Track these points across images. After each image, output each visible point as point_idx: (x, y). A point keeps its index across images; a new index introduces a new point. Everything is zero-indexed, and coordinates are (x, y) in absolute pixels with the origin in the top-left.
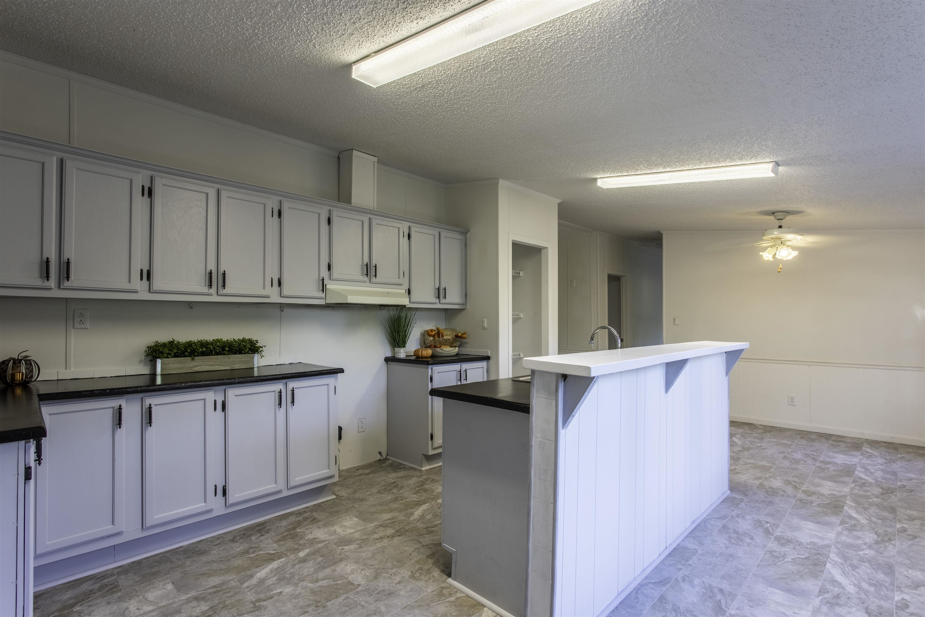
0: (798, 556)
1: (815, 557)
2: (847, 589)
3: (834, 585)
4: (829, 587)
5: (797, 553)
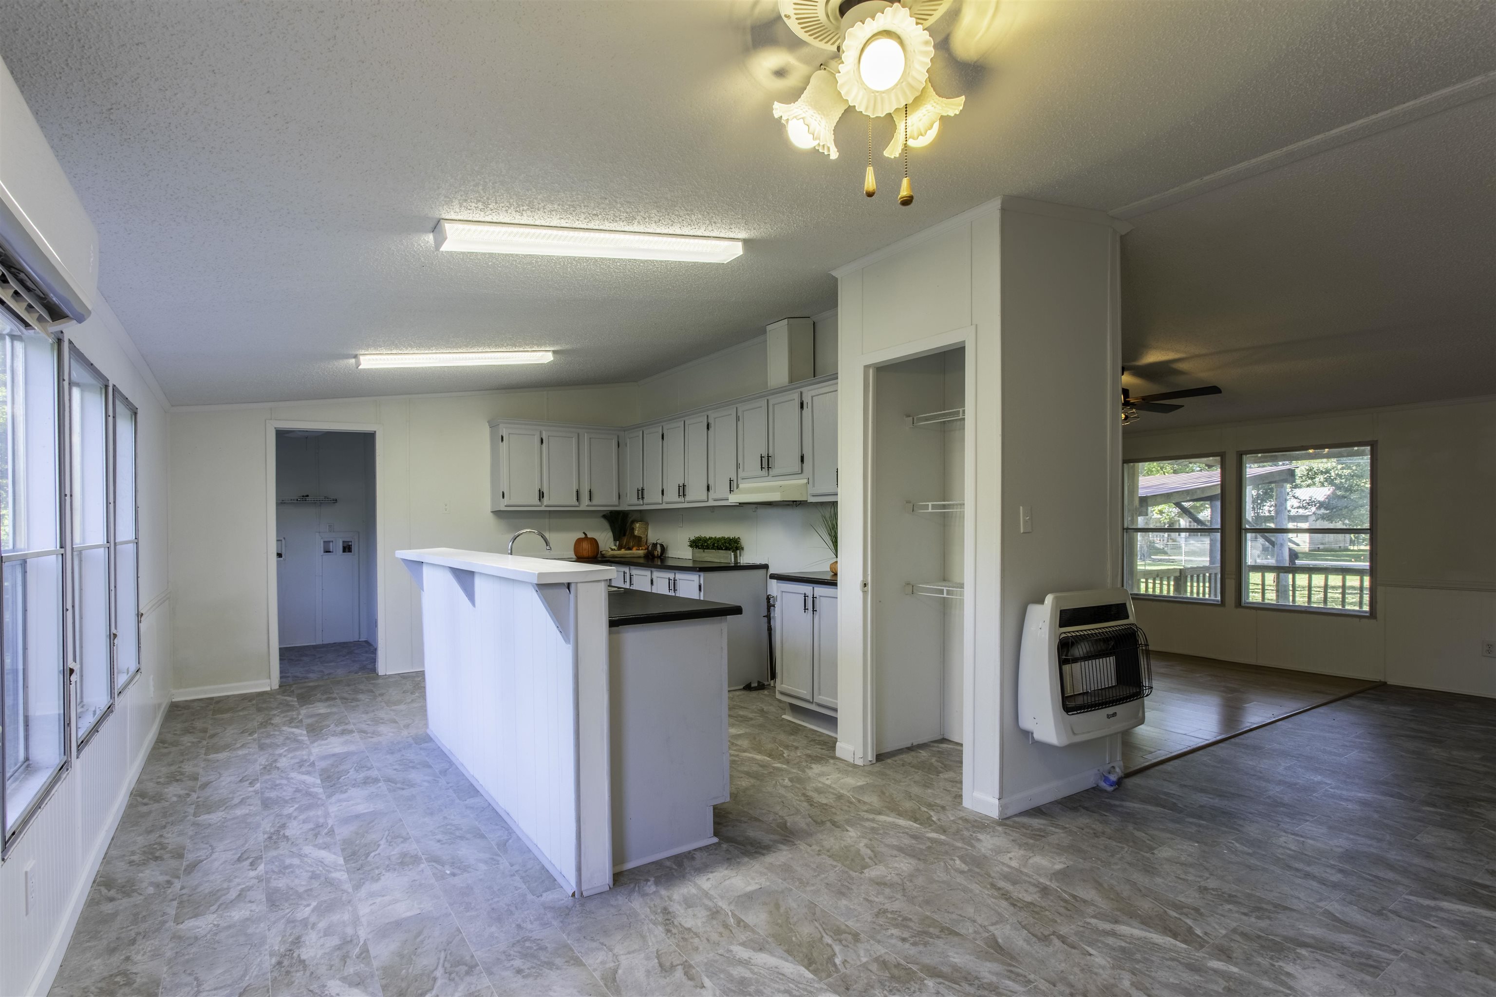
0: (377, 852)
1: (360, 862)
2: (311, 847)
3: (325, 843)
4: (328, 839)
5: (382, 854)
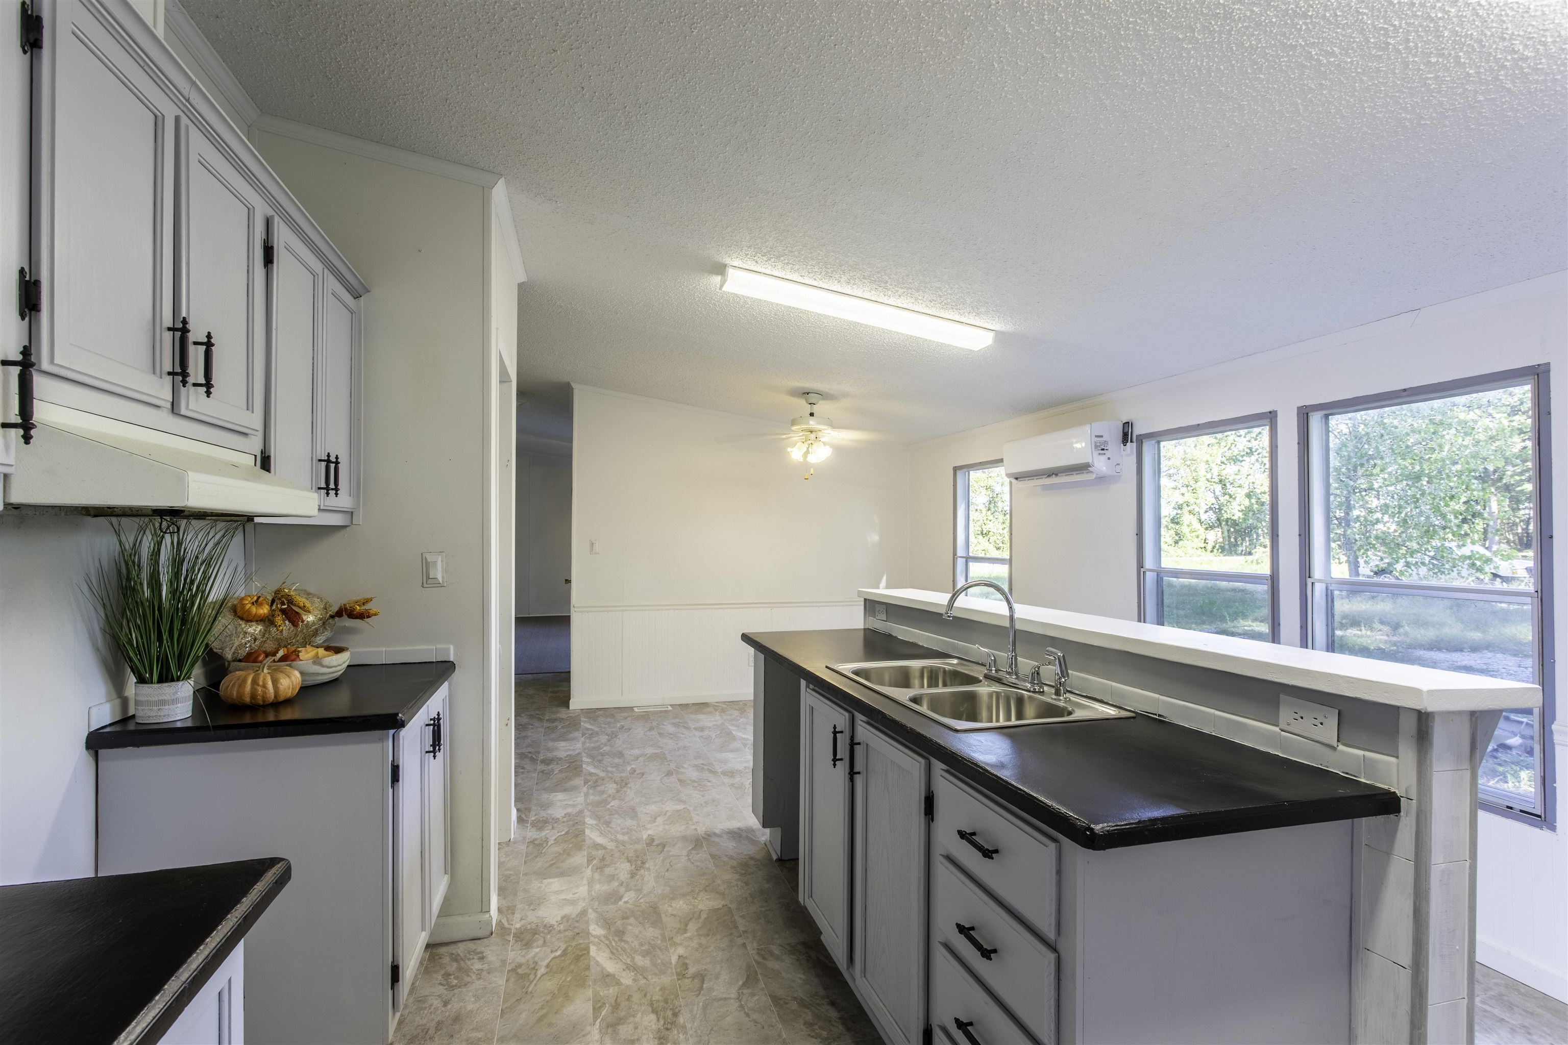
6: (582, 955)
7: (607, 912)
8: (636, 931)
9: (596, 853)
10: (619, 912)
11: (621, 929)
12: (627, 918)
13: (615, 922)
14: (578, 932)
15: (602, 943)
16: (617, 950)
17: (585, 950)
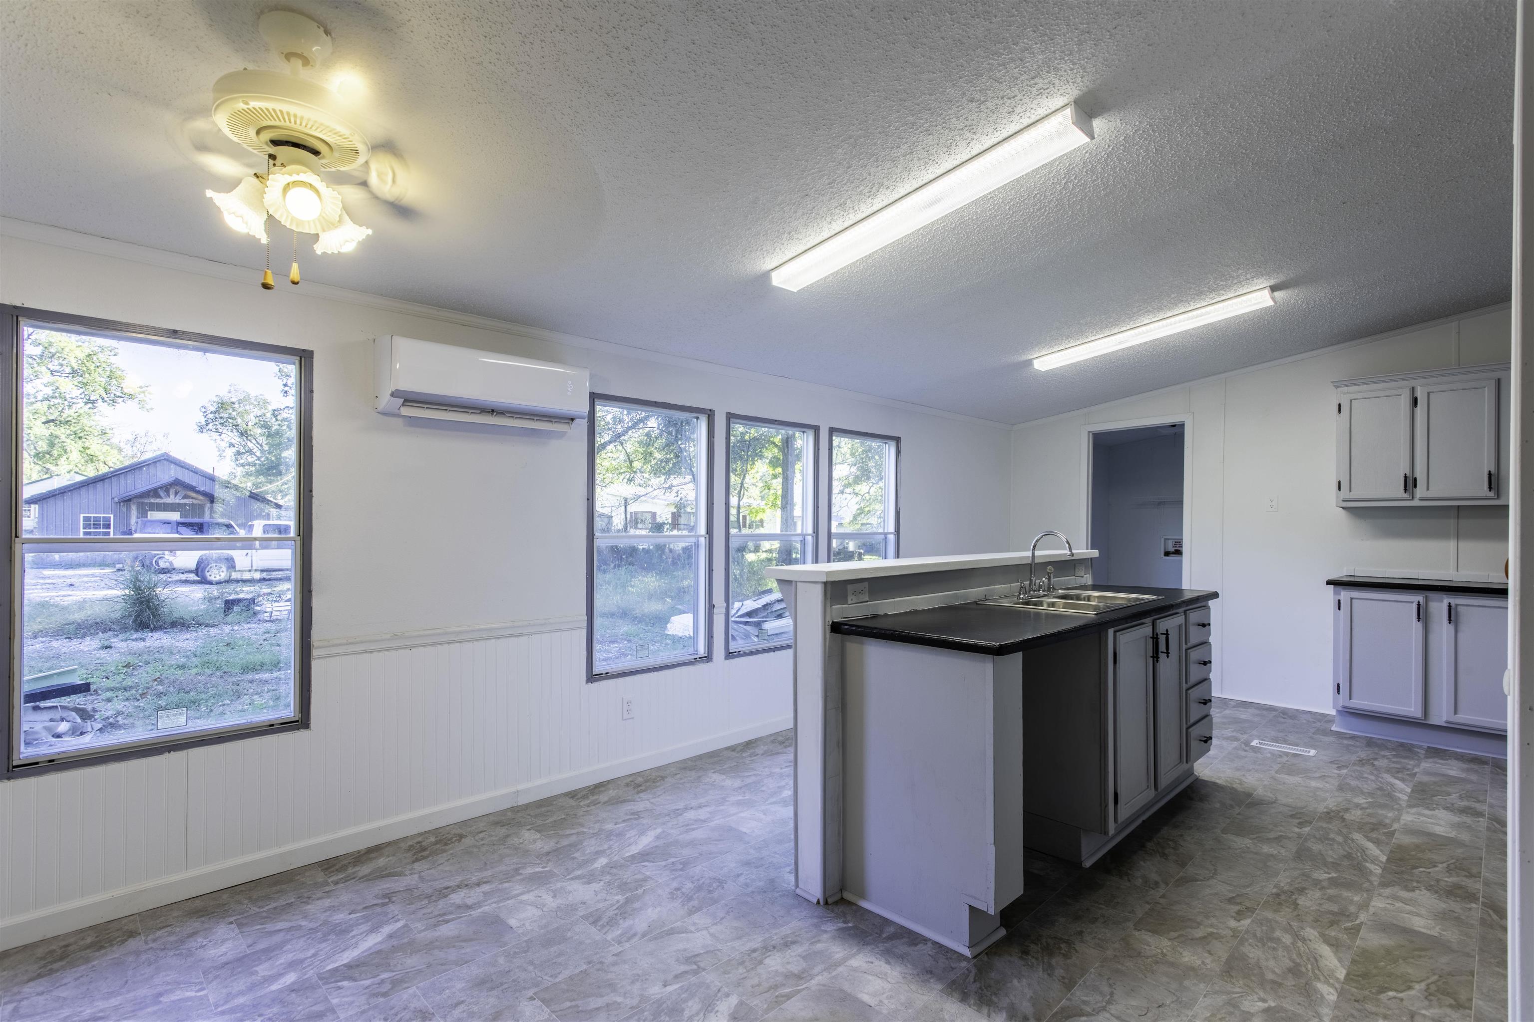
6: (1358, 976)
7: (1299, 1004)
8: (1271, 963)
9: (1341, 935)
10: (1281, 994)
11: (1290, 975)
12: (1273, 982)
13: (1294, 986)
14: (1356, 1004)
15: (1325, 974)
16: (1308, 959)
17: (1352, 979)
